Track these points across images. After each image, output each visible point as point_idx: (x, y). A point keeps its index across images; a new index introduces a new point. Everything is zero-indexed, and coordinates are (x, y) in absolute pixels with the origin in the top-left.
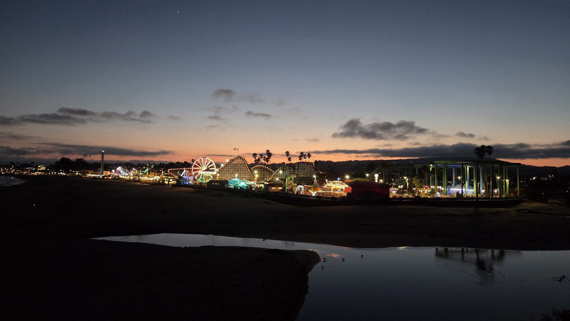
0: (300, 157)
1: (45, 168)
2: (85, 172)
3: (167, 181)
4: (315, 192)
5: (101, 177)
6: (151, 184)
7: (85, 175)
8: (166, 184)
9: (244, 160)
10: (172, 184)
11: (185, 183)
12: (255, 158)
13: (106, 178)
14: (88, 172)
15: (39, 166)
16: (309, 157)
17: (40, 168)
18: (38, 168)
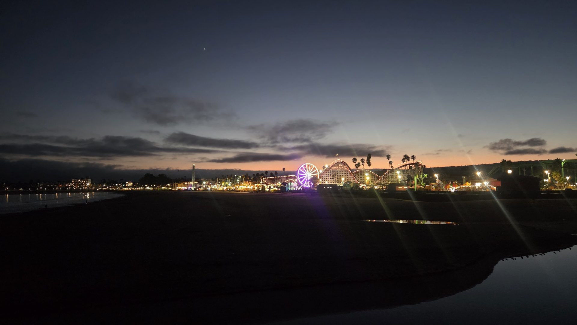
0: (403, 159)
1: (132, 183)
2: (174, 185)
3: (267, 188)
4: (454, 189)
5: (193, 189)
6: (250, 192)
7: (174, 188)
8: (266, 191)
9: (346, 165)
10: (274, 191)
11: (290, 189)
12: (355, 163)
13: (197, 189)
14: (177, 185)
15: (127, 183)
16: (414, 160)
17: (128, 184)
18: (126, 184)
